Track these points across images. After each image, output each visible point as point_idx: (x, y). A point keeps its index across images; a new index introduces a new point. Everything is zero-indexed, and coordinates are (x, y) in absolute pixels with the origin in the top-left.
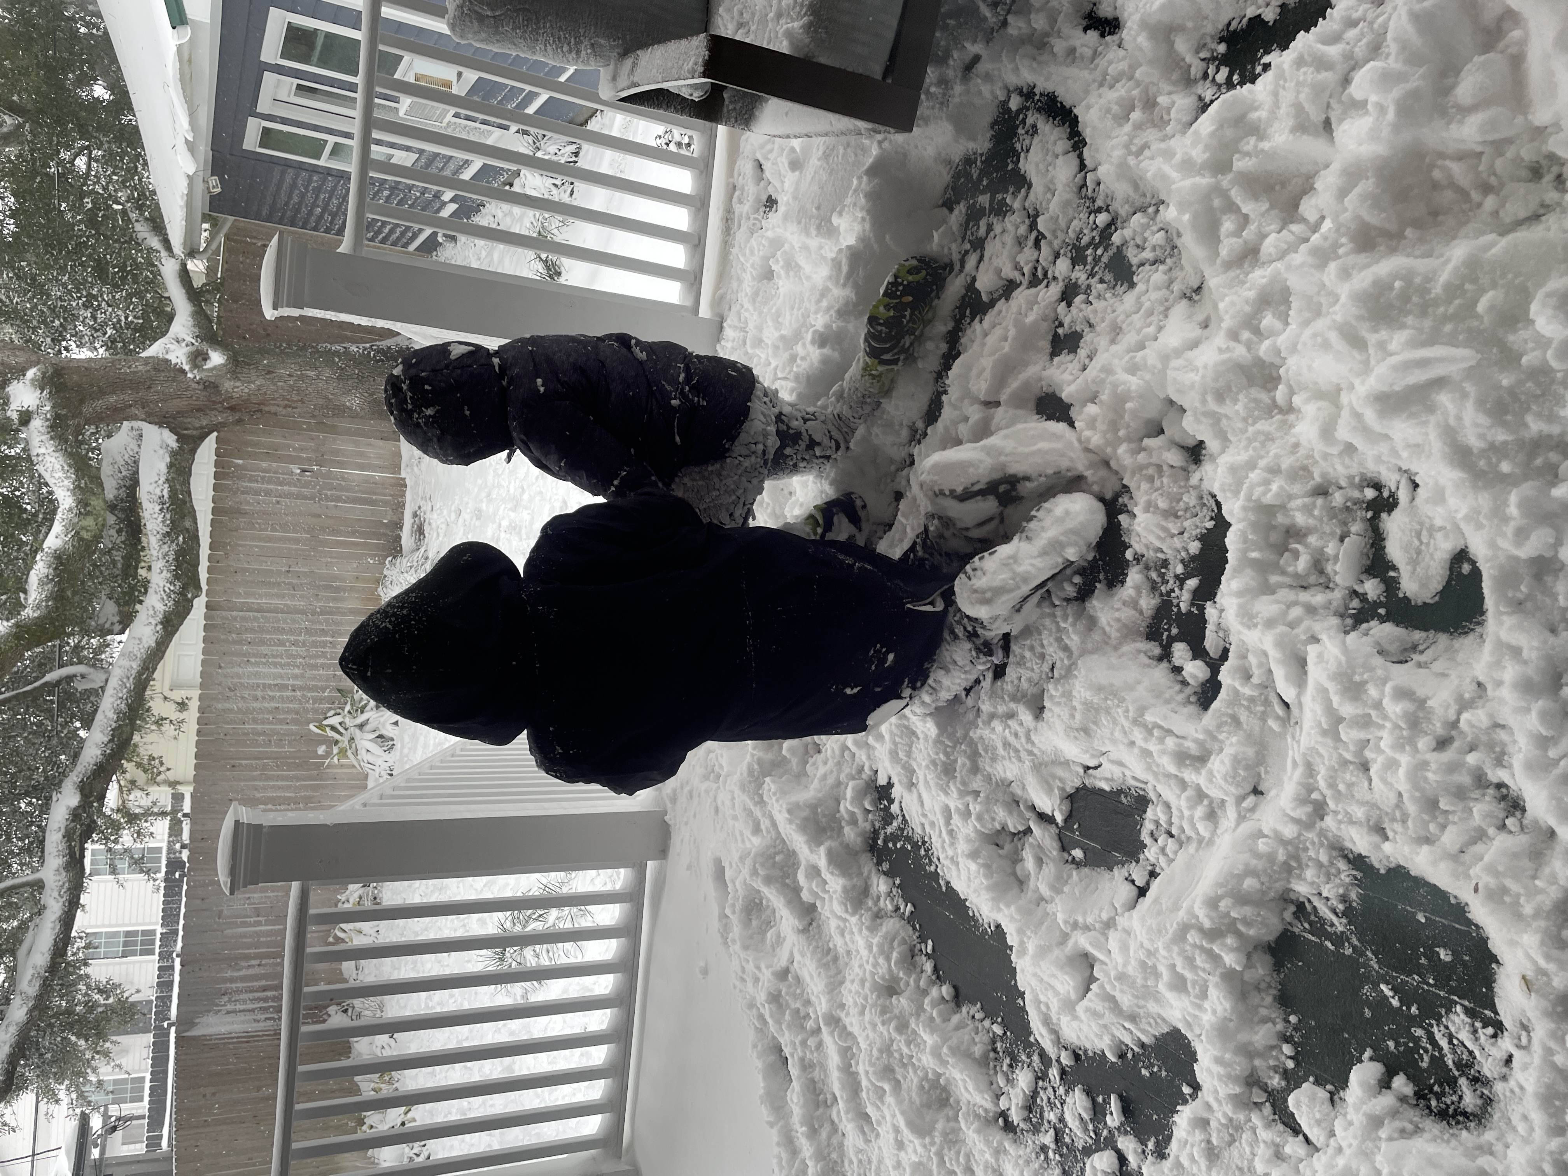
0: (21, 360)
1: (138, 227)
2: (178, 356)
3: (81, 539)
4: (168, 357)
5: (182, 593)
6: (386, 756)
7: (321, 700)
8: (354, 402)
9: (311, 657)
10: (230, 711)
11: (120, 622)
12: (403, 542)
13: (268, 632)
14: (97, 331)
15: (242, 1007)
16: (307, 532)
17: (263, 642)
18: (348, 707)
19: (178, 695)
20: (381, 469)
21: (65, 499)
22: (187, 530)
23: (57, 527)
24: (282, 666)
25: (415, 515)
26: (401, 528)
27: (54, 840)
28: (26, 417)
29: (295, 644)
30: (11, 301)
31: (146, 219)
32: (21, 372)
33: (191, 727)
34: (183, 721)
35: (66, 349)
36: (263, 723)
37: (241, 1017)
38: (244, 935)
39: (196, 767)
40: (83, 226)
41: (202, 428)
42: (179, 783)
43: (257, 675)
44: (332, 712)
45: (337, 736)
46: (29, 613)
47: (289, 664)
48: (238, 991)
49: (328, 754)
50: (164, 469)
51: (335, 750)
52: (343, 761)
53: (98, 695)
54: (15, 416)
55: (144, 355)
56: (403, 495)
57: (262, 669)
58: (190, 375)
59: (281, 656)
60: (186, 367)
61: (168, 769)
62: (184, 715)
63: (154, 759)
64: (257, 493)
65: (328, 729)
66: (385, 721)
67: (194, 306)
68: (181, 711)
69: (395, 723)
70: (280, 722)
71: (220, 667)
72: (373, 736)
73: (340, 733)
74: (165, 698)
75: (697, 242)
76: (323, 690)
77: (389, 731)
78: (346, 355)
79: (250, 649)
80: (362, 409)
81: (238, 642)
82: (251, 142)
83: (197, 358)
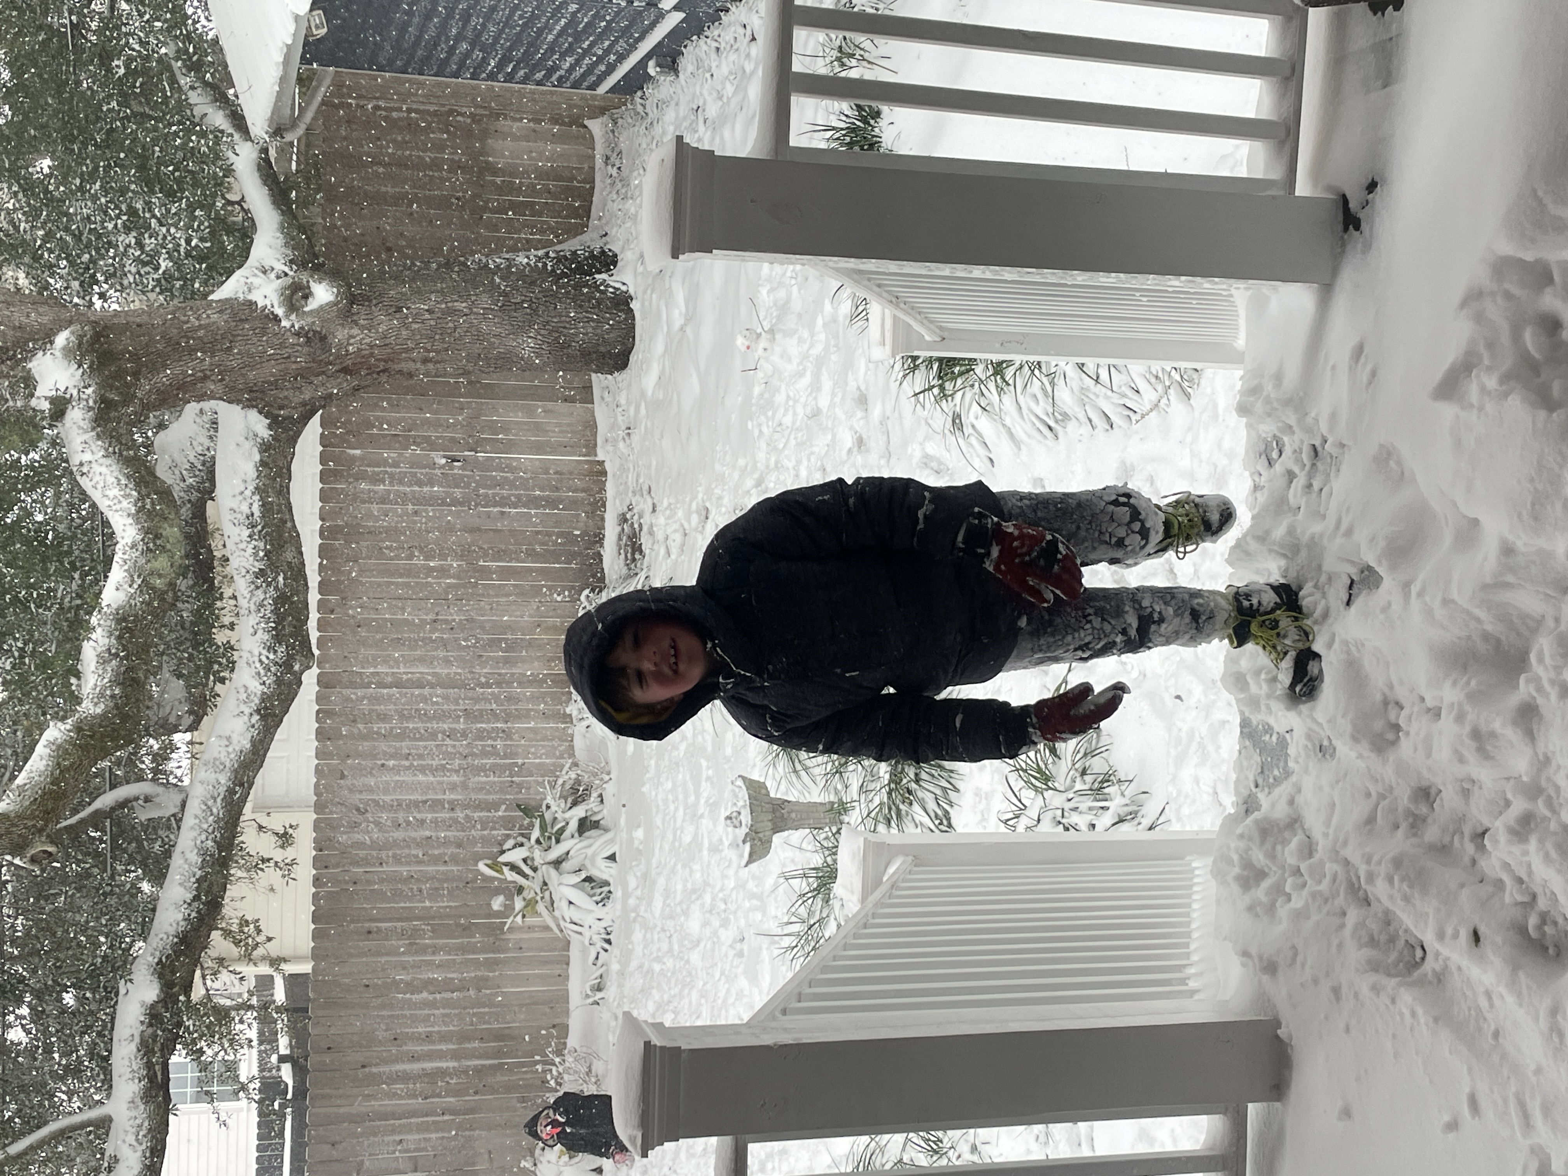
0: (45, 320)
1: (194, 97)
2: (267, 295)
3: (152, 590)
4: (252, 297)
5: (287, 665)
6: (599, 911)
7: (488, 824)
8: (528, 344)
9: (473, 755)
10: (360, 845)
11: (190, 712)
13: (410, 718)
14: (145, 264)
16: (461, 557)
17: (402, 735)
18: (536, 834)
19: (277, 822)
20: (564, 448)
21: (126, 531)
22: (289, 565)
23: (117, 574)
24: (434, 771)
26: (601, 544)
27: (125, 1055)
28: (60, 406)
29: (450, 735)
30: (16, 228)
31: (206, 84)
32: (47, 338)
33: (305, 872)
34: (293, 863)
35: (102, 296)
36: (408, 863)
39: (316, 935)
40: (114, 104)
41: (304, 404)
42: (285, 960)
43: (400, 785)
44: (510, 843)
45: (520, 881)
46: (89, 708)
47: (443, 768)
49: (508, 909)
50: (252, 473)
51: (519, 904)
52: (530, 920)
53: (169, 828)
54: (45, 406)
55: (216, 296)
56: (602, 489)
57: (406, 777)
58: (285, 323)
59: (431, 755)
60: (280, 311)
61: (269, 939)
62: (290, 853)
63: (247, 923)
64: (384, 500)
65: (506, 869)
66: (595, 855)
67: (283, 213)
68: (282, 847)
69: (612, 858)
70: (436, 860)
71: (343, 776)
72: (577, 879)
73: (525, 876)
74: (261, 827)
75: (1288, 72)
76: (496, 806)
77: (602, 870)
78: (512, 270)
79: (385, 746)
80: (539, 355)
81: (367, 736)
83: (295, 295)
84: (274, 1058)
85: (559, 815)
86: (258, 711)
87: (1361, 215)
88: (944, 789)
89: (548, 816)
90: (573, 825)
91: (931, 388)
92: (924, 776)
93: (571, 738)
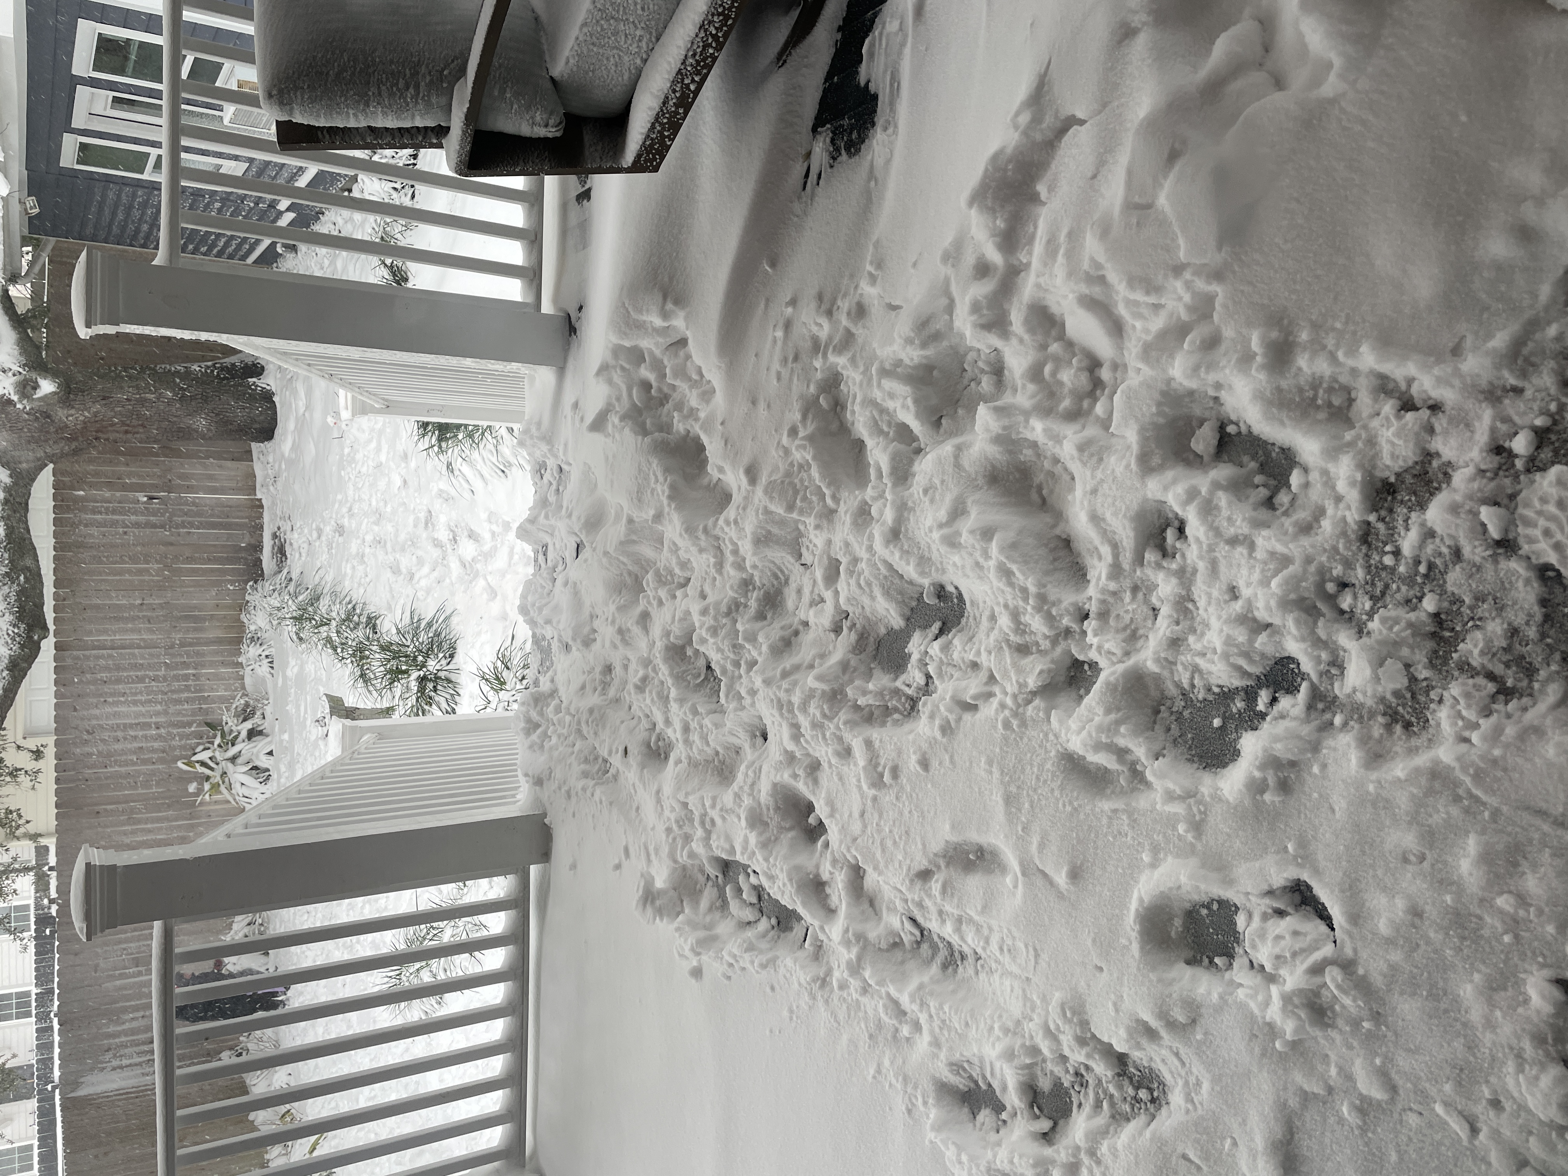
2: (5, 387)
5: (28, 636)
6: (263, 788)
7: (188, 736)
8: (201, 423)
9: (173, 692)
10: (90, 755)
12: (265, 565)
13: (125, 669)
15: (128, 1062)
16: (160, 562)
17: (118, 681)
18: (218, 741)
19: (32, 744)
20: (232, 490)
22: (28, 569)
24: (143, 703)
25: (275, 536)
26: (261, 551)
29: (154, 679)
33: (49, 775)
34: (42, 769)
36: (127, 765)
37: (127, 1073)
38: (124, 988)
39: (58, 816)
41: (38, 460)
42: (40, 835)
43: (116, 715)
44: (201, 748)
45: (207, 772)
47: (150, 701)
48: (124, 1046)
49: (200, 791)
51: (207, 786)
52: (216, 797)
56: (261, 516)
57: (123, 709)
58: (19, 406)
59: (141, 693)
60: (15, 398)
61: (28, 822)
62: (40, 764)
63: (11, 812)
64: (100, 525)
65: (197, 765)
66: (258, 752)
67: (19, 333)
68: (36, 760)
69: (270, 753)
70: (145, 762)
71: (75, 710)
72: (246, 768)
73: (212, 769)
74: (19, 747)
75: (534, 238)
76: (190, 724)
77: (263, 762)
78: (187, 375)
79: (106, 689)
80: (209, 430)
81: (94, 682)
82: (68, 157)
83: (26, 387)
84: (46, 901)
85: (234, 728)
86: (7, 668)
87: (577, 325)
89: (226, 729)
90: (244, 734)
91: (432, 446)
92: (439, 687)
93: (242, 678)
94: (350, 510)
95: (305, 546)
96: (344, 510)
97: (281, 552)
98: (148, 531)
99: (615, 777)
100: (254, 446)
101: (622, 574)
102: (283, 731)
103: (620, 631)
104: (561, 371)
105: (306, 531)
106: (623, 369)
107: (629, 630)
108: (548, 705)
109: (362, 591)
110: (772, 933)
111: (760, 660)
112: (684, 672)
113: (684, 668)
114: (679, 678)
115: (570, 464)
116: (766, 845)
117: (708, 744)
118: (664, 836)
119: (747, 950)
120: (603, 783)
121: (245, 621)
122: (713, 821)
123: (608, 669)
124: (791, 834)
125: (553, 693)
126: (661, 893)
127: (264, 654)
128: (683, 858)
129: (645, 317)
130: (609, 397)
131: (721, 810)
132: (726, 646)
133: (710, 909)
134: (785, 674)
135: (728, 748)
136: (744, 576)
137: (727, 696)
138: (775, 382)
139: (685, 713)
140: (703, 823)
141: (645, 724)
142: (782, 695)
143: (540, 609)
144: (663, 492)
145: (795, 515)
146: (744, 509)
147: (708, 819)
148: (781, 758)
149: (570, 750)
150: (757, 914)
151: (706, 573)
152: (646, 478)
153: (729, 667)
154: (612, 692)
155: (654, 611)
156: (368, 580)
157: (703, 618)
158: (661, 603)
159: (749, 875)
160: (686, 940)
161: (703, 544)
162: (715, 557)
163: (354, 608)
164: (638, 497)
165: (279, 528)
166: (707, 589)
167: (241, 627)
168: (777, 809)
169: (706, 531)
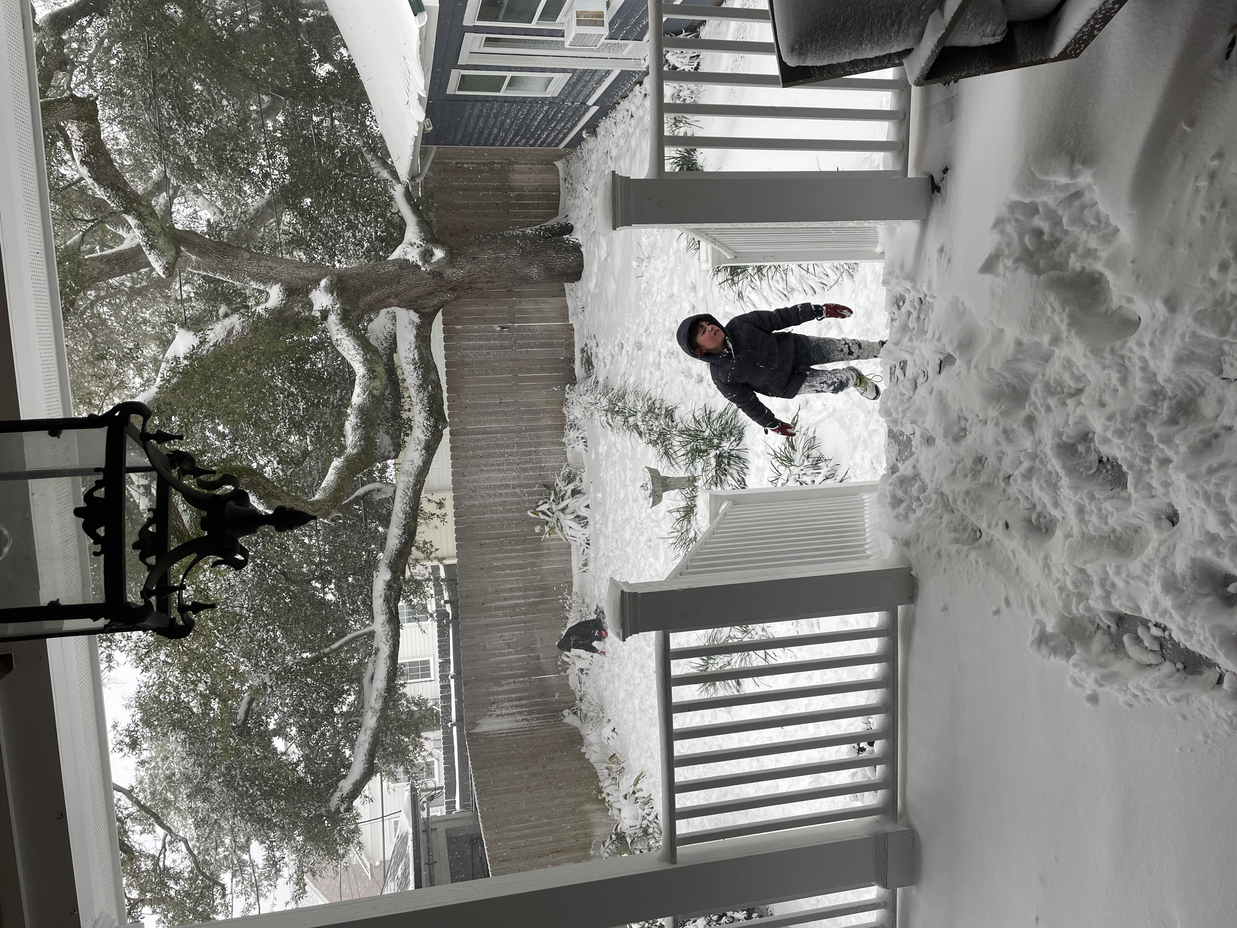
0: (315, 274)
1: (373, 164)
2: (414, 256)
3: (374, 396)
4: (407, 257)
5: (435, 426)
6: (584, 531)
7: (531, 494)
8: (534, 272)
9: (521, 463)
10: (474, 505)
11: (394, 450)
12: (577, 373)
13: (492, 448)
14: (357, 245)
15: (506, 712)
16: (510, 373)
17: (489, 456)
18: (552, 497)
19: (436, 498)
20: (555, 319)
21: (360, 370)
22: (433, 381)
23: (357, 390)
24: (504, 471)
25: (583, 351)
26: (574, 361)
27: (378, 603)
28: (325, 314)
29: (511, 454)
30: (298, 232)
31: (378, 157)
32: (317, 282)
33: (451, 518)
34: (445, 515)
35: (339, 261)
36: (497, 513)
37: (506, 719)
38: (502, 662)
39: (458, 547)
40: (337, 171)
41: (434, 306)
42: (444, 559)
43: (488, 479)
44: (541, 502)
45: (547, 518)
46: (350, 451)
47: (508, 470)
48: (503, 701)
49: (542, 532)
50: (413, 339)
51: (547, 529)
52: (552, 536)
53: (389, 502)
54: (318, 314)
55: (391, 258)
56: (572, 337)
57: (492, 475)
58: (423, 269)
59: (503, 464)
60: (420, 263)
61: (437, 550)
62: (443, 511)
63: (427, 543)
64: (473, 348)
65: (540, 514)
66: (580, 505)
67: (418, 216)
68: (440, 508)
69: (588, 506)
70: (508, 511)
71: (464, 476)
72: (572, 517)
73: (549, 516)
74: (429, 500)
75: (902, 117)
76: (533, 486)
77: (583, 512)
78: (525, 236)
79: (482, 461)
80: (540, 276)
81: (474, 457)
82: (452, 88)
83: (426, 255)
84: (442, 602)
85: (562, 488)
86: (425, 448)
87: (940, 185)
88: (742, 468)
89: (557, 489)
90: (569, 492)
91: (727, 280)
92: (732, 462)
93: (565, 453)
94: (646, 330)
95: (609, 358)
96: (642, 330)
97: (588, 363)
98: (502, 351)
99: (989, 544)
100: (567, 286)
101: (1000, 386)
102: (597, 491)
103: (1005, 432)
104: (924, 223)
105: (610, 347)
106: (1017, 220)
107: (1013, 431)
108: (912, 486)
109: (659, 391)
110: (1178, 675)
111: (1175, 458)
112: (1075, 465)
113: (1075, 462)
114: (1071, 471)
115: (934, 297)
116: (1183, 607)
117: (1106, 523)
118: (1056, 594)
119: (1158, 687)
120: (975, 548)
121: (566, 412)
122: (1113, 585)
123: (980, 460)
124: (1208, 600)
125: (916, 476)
126: (1052, 637)
127: (580, 436)
128: (1079, 610)
129: (1051, 178)
130: (999, 244)
131: (1128, 576)
132: (1137, 447)
133: (1104, 652)
134: (1211, 471)
135: (1127, 527)
136: (1155, 388)
137: (1136, 487)
138: (1199, 225)
139: (1082, 498)
140: (1103, 585)
141: (1023, 504)
142: (1211, 488)
143: (904, 412)
144: (1062, 321)
145: (1228, 338)
146: (1163, 333)
147: (1108, 583)
148: (1202, 538)
149: (938, 521)
150: (1160, 660)
151: (1106, 385)
152: (1042, 309)
153: (1138, 462)
154: (983, 478)
155: (1041, 415)
156: (664, 382)
157: (1108, 423)
158: (1049, 409)
159: (1148, 628)
160: (1088, 674)
161: (1107, 362)
162: (1119, 372)
163: (654, 403)
164: (1033, 326)
165: (586, 345)
166: (1107, 398)
167: (563, 417)
168: (1194, 578)
169: (1112, 351)
